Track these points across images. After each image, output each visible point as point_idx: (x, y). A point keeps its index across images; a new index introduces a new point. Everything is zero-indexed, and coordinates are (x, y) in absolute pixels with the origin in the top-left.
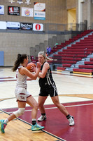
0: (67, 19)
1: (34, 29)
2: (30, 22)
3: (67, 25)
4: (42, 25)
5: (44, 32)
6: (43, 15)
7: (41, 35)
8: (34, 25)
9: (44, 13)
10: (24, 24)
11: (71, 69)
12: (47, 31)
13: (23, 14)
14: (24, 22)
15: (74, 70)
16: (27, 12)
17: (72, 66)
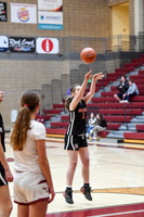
0: (109, 27)
1: (39, 50)
2: (29, 35)
3: (110, 39)
4: (55, 42)
5: (60, 56)
6: (59, 19)
7: (55, 62)
8: (39, 41)
9: (60, 14)
10: (17, 39)
11: (120, 134)
12: (67, 54)
13: (14, 18)
14: (17, 34)
15: (128, 136)
16: (24, 14)
17: (123, 127)
